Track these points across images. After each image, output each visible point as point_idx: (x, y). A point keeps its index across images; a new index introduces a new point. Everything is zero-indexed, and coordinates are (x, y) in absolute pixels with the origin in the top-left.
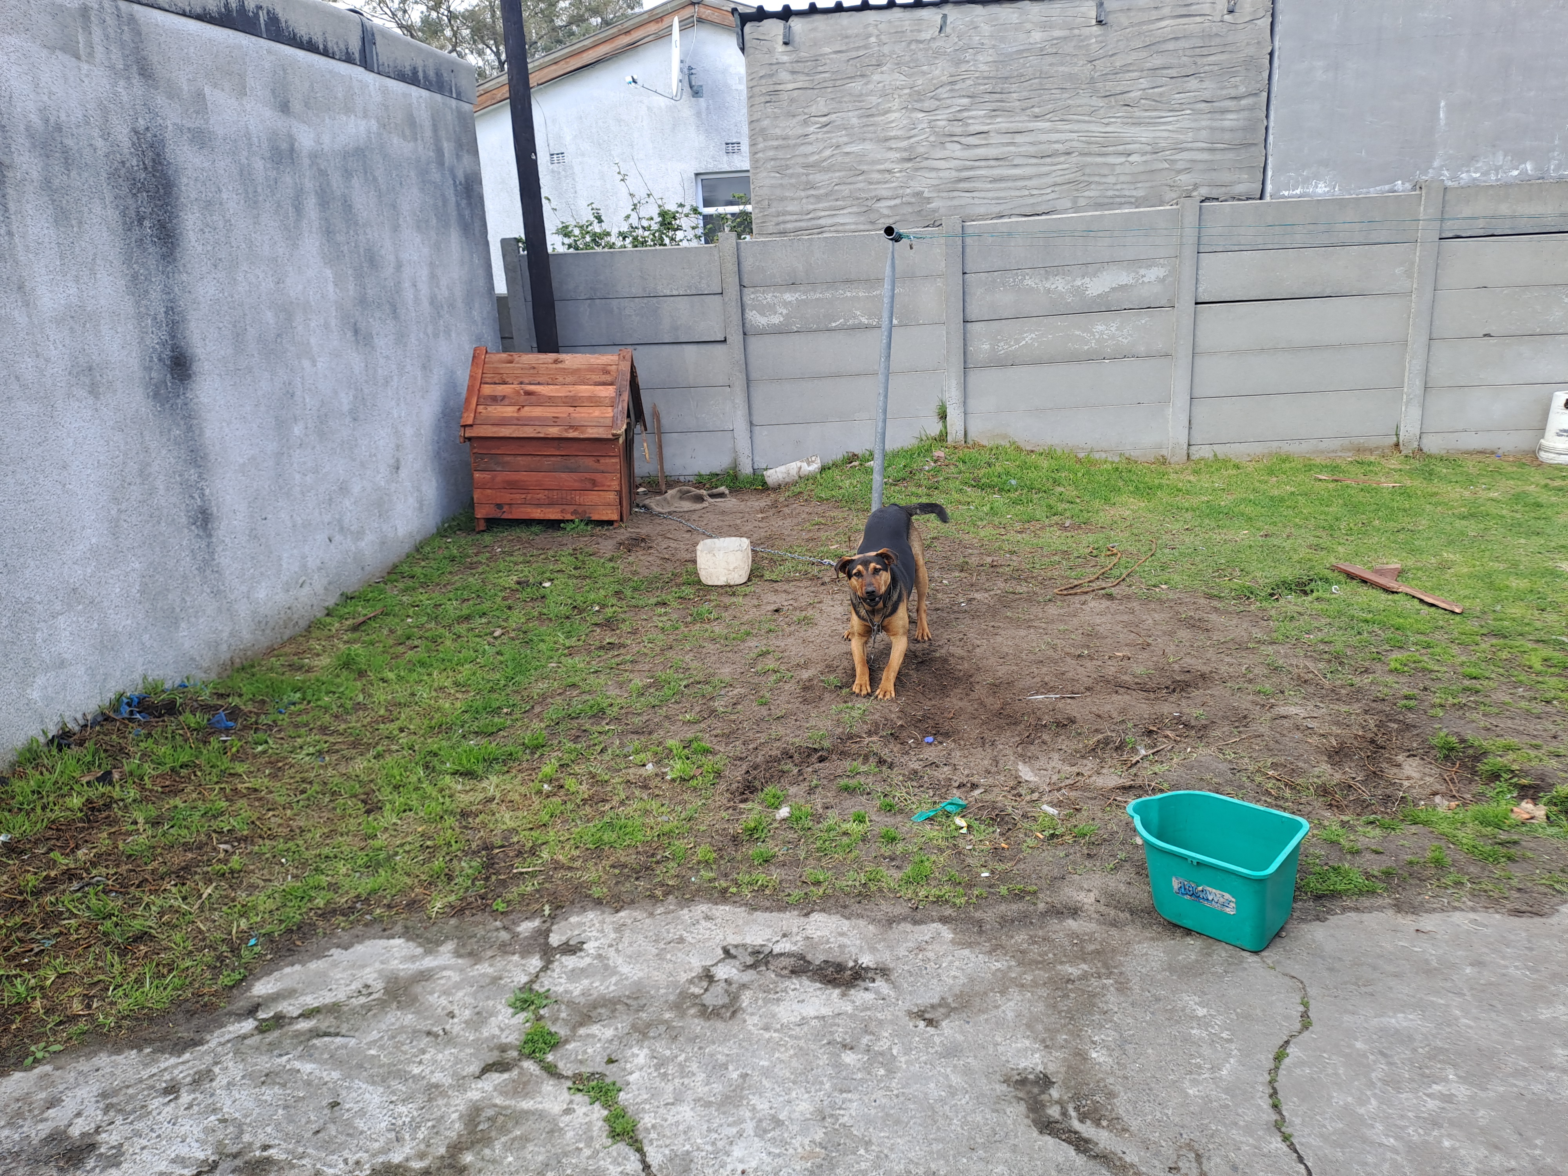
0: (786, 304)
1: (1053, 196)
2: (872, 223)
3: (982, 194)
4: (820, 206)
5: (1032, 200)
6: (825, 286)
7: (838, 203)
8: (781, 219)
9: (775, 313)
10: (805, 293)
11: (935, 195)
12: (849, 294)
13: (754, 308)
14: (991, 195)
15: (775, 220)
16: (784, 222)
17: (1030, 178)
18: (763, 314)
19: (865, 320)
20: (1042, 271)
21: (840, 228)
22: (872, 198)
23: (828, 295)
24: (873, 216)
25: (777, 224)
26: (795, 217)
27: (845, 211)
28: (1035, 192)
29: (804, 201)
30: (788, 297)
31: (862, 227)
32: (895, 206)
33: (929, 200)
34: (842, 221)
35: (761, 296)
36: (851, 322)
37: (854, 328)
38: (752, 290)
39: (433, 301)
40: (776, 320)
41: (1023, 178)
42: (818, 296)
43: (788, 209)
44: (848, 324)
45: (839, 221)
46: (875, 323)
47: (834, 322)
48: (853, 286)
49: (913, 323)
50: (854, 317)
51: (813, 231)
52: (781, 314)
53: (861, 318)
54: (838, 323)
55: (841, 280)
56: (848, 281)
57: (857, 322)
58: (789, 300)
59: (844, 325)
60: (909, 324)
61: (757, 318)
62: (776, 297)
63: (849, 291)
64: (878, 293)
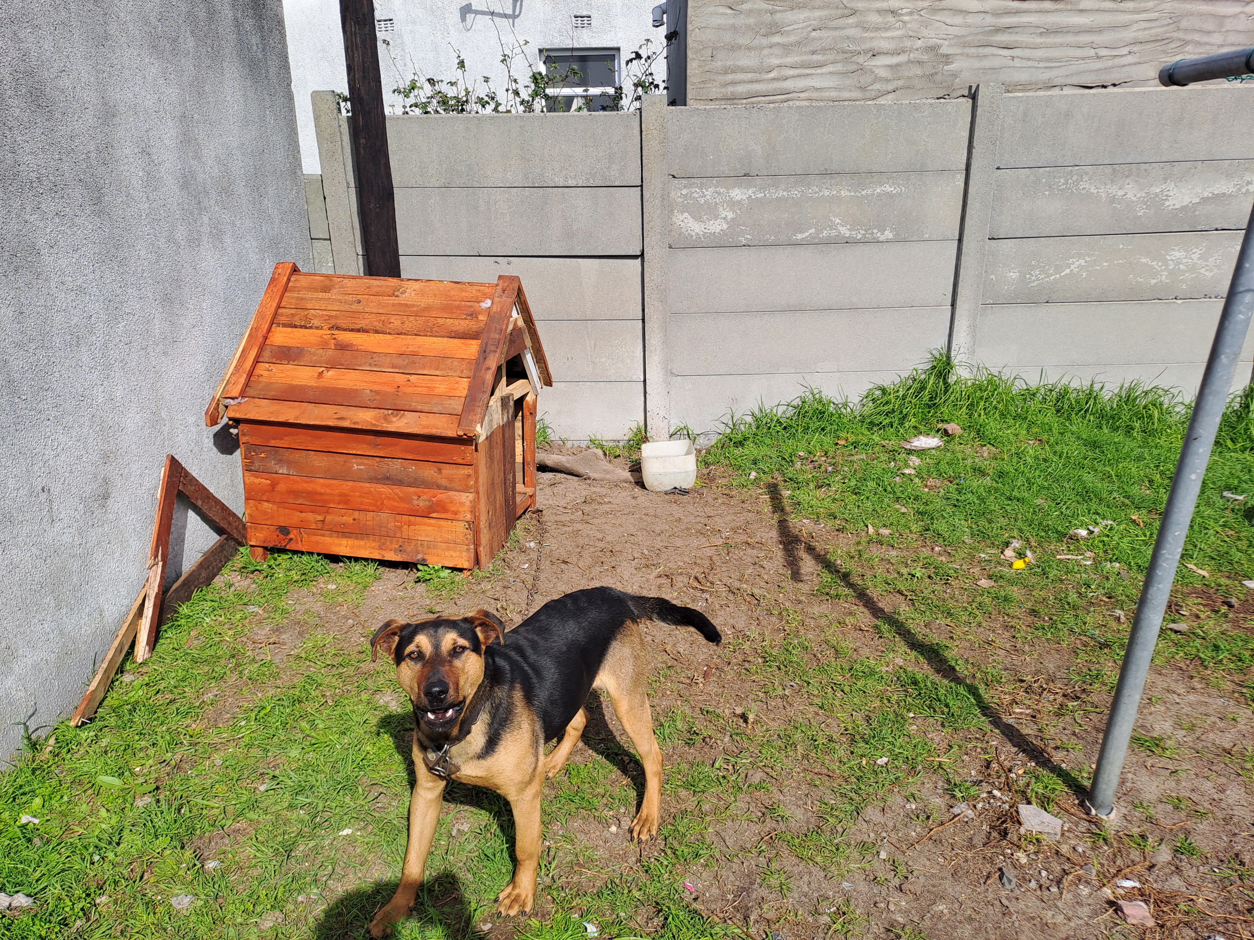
0: (733, 204)
1: (1130, 59)
2: (862, 89)
3: (1027, 53)
4: (789, 60)
5: (1099, 65)
6: (792, 179)
7: (816, 57)
8: (730, 77)
9: (716, 217)
10: (762, 189)
11: (959, 51)
12: (826, 193)
13: (685, 209)
14: (1040, 53)
15: (721, 78)
16: (734, 83)
17: (1100, 30)
18: (698, 218)
19: (845, 231)
20: (1108, 170)
21: (815, 95)
22: (866, 52)
23: (796, 193)
24: (865, 79)
25: (725, 85)
26: (750, 76)
27: (824, 70)
28: (1103, 52)
29: (765, 52)
30: (737, 194)
31: (846, 95)
32: (898, 65)
33: (947, 59)
34: (817, 85)
35: (696, 192)
36: (825, 233)
37: (828, 242)
38: (684, 181)
40: (716, 227)
41: (1089, 30)
42: (781, 193)
43: (740, 63)
44: (821, 236)
45: (812, 84)
46: (859, 236)
47: (801, 232)
48: (833, 181)
49: (915, 238)
50: (829, 226)
51: (775, 97)
52: (724, 218)
53: (841, 228)
54: (807, 234)
55: (817, 172)
56: (826, 174)
57: (834, 233)
58: (738, 198)
59: (815, 238)
60: (910, 239)
61: (689, 225)
62: (719, 193)
63: (827, 188)
64: (869, 191)
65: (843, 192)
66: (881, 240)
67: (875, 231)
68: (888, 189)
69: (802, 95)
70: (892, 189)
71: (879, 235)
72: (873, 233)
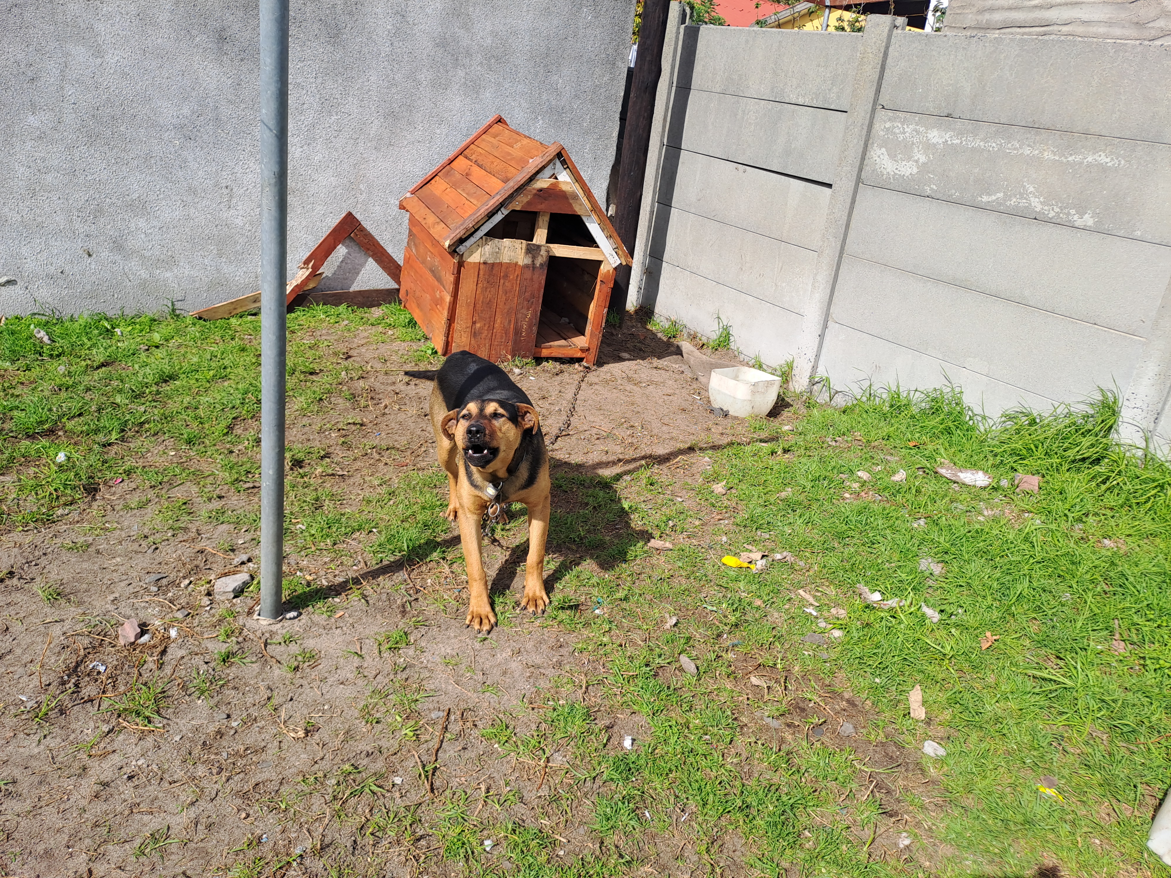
0: (928, 147)
2: (1139, 25)
6: (993, 128)
8: (990, 3)
9: (909, 159)
10: (960, 134)
12: (1027, 151)
13: (882, 143)
18: (893, 157)
19: (1036, 204)
21: (1080, 29)
23: (993, 145)
30: (935, 136)
31: (1118, 32)
34: (1085, 17)
35: (897, 127)
36: (1013, 201)
37: (1014, 214)
38: (890, 114)
40: (908, 169)
42: (977, 143)
44: (1008, 203)
45: (1079, 16)
46: (1052, 214)
47: (989, 194)
48: (1038, 138)
49: (1122, 233)
50: (1021, 194)
52: (917, 161)
53: (1032, 199)
54: (993, 198)
55: (1023, 124)
56: (1033, 127)
57: (1023, 203)
58: (934, 141)
59: (1000, 204)
60: (1115, 232)
61: (884, 162)
62: (918, 132)
63: (1029, 146)
64: (1078, 158)
65: (1046, 154)
66: (1077, 224)
67: (1073, 212)
68: (1103, 158)
69: (1065, 29)
70: (1108, 160)
71: (1076, 217)
72: (1068, 214)
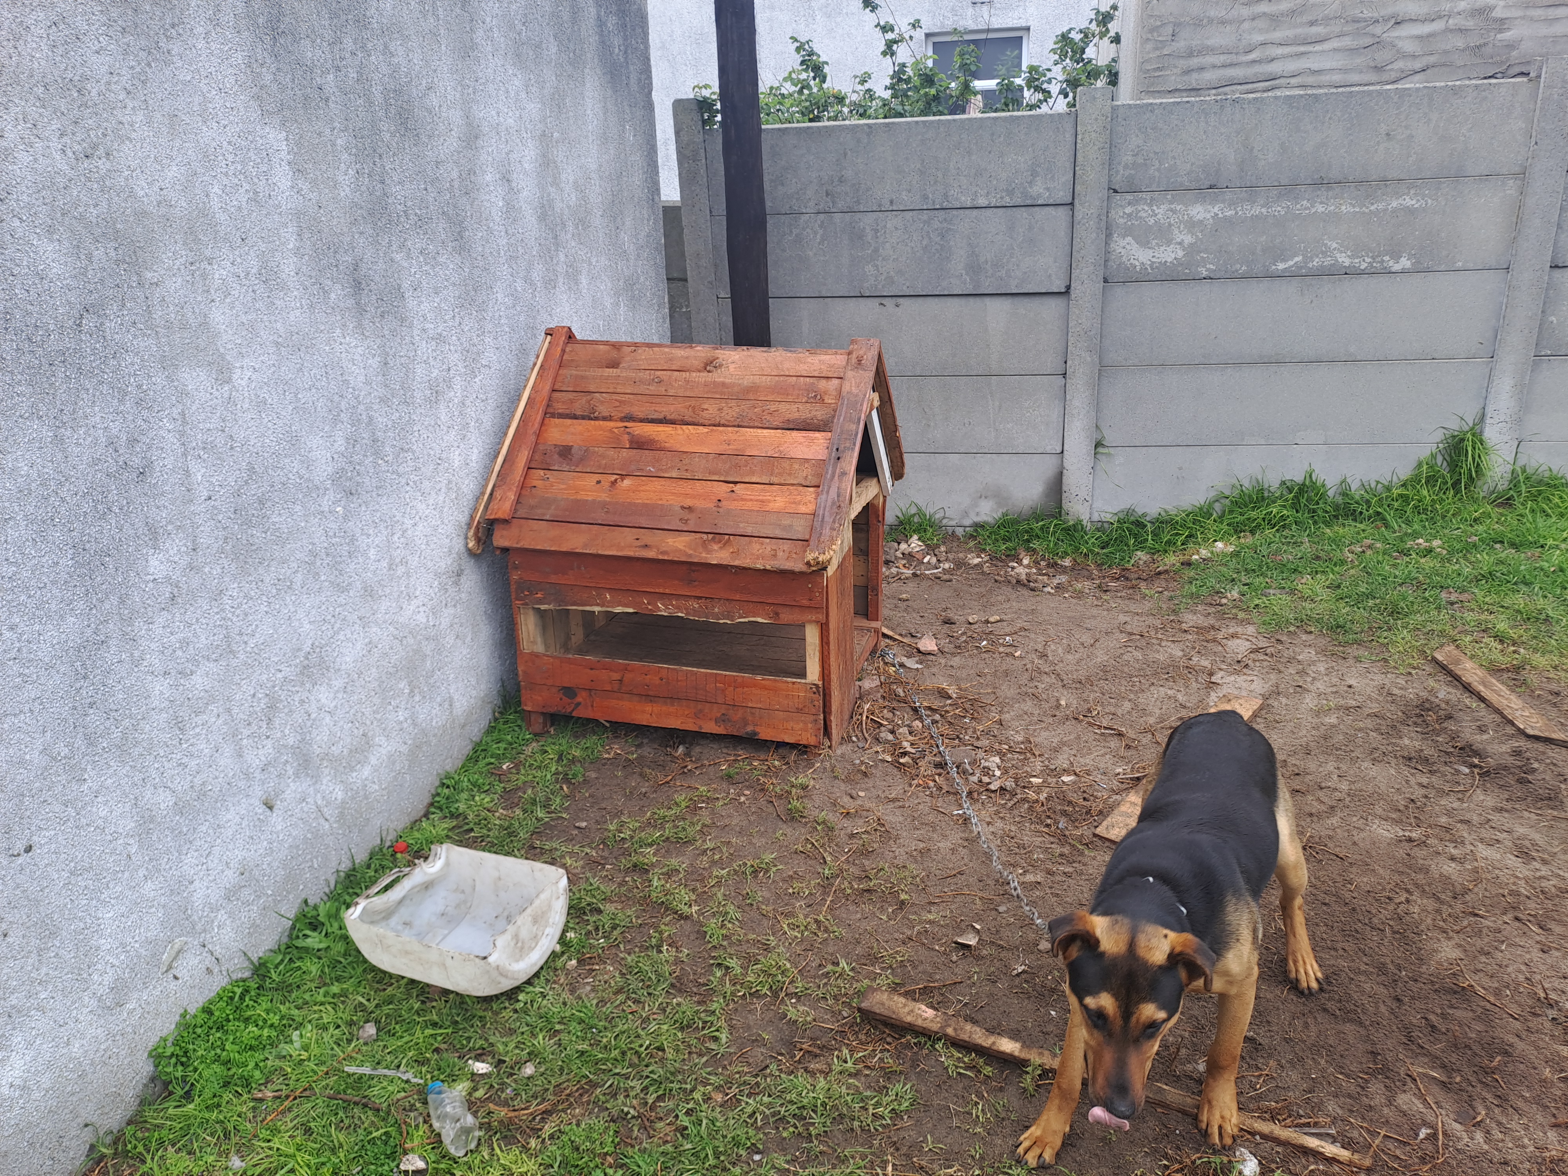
0: (1192, 225)
2: (1378, 69)
4: (1278, 35)
6: (1275, 192)
7: (1314, 30)
8: (1195, 62)
9: (1169, 242)
10: (1232, 204)
11: (1519, 14)
12: (1320, 208)
13: (1128, 231)
15: (1183, 64)
16: (1202, 69)
18: (1144, 243)
19: (1344, 260)
21: (1310, 80)
22: (1386, 20)
23: (1279, 209)
24: (1382, 56)
25: (1187, 72)
26: (1222, 58)
27: (1326, 46)
29: (1246, 25)
30: (1200, 212)
31: (1355, 78)
32: (1430, 35)
33: (1502, 24)
34: (1315, 66)
35: (1144, 210)
36: (1315, 262)
37: (1319, 274)
38: (1129, 197)
39: (545, 213)
40: (1169, 254)
42: (1257, 210)
43: (1210, 42)
44: (1310, 265)
45: (1308, 66)
46: (1364, 265)
47: (1284, 260)
48: (1330, 193)
49: (1443, 268)
50: (1322, 252)
51: (1255, 85)
52: (1180, 244)
53: (1338, 255)
54: (1291, 263)
55: (1309, 181)
56: (1321, 183)
57: (1328, 261)
58: (1200, 217)
59: (1302, 268)
60: (1436, 268)
61: (1133, 252)
62: (1174, 211)
63: (1321, 203)
64: (1381, 206)
65: (1343, 207)
66: (1393, 269)
67: (1386, 258)
68: (1409, 202)
69: (1293, 81)
70: (1414, 202)
71: (1391, 263)
72: (1383, 261)
